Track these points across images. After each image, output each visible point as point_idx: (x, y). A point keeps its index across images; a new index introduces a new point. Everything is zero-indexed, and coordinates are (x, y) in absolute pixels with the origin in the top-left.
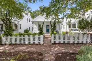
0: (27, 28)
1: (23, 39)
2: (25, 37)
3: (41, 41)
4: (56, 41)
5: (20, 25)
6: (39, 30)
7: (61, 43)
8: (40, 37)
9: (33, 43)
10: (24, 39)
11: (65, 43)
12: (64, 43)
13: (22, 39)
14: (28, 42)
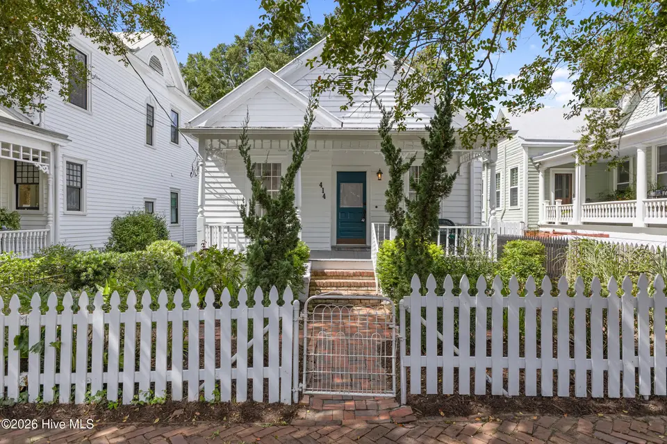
0: (149, 204)
1: (34, 339)
2: (67, 319)
3: (272, 373)
4: (465, 362)
5: (76, 170)
6: (250, 225)
7: (531, 391)
8: (257, 313)
9: (160, 395)
10: (51, 337)
11: (581, 392)
12: (564, 391)
13: (22, 339)
14: (97, 377)
